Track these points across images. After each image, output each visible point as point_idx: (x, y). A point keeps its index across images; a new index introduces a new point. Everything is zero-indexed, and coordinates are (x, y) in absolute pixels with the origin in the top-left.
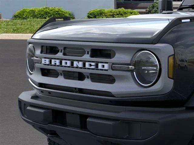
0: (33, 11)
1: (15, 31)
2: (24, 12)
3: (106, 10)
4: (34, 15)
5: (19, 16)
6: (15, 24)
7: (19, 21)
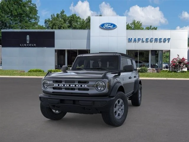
0: (33, 70)
1: (29, 75)
2: (31, 70)
3: (53, 70)
4: (34, 71)
5: (30, 71)
6: (29, 74)
7: (30, 73)
